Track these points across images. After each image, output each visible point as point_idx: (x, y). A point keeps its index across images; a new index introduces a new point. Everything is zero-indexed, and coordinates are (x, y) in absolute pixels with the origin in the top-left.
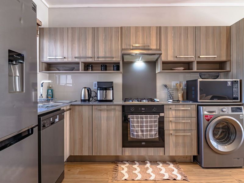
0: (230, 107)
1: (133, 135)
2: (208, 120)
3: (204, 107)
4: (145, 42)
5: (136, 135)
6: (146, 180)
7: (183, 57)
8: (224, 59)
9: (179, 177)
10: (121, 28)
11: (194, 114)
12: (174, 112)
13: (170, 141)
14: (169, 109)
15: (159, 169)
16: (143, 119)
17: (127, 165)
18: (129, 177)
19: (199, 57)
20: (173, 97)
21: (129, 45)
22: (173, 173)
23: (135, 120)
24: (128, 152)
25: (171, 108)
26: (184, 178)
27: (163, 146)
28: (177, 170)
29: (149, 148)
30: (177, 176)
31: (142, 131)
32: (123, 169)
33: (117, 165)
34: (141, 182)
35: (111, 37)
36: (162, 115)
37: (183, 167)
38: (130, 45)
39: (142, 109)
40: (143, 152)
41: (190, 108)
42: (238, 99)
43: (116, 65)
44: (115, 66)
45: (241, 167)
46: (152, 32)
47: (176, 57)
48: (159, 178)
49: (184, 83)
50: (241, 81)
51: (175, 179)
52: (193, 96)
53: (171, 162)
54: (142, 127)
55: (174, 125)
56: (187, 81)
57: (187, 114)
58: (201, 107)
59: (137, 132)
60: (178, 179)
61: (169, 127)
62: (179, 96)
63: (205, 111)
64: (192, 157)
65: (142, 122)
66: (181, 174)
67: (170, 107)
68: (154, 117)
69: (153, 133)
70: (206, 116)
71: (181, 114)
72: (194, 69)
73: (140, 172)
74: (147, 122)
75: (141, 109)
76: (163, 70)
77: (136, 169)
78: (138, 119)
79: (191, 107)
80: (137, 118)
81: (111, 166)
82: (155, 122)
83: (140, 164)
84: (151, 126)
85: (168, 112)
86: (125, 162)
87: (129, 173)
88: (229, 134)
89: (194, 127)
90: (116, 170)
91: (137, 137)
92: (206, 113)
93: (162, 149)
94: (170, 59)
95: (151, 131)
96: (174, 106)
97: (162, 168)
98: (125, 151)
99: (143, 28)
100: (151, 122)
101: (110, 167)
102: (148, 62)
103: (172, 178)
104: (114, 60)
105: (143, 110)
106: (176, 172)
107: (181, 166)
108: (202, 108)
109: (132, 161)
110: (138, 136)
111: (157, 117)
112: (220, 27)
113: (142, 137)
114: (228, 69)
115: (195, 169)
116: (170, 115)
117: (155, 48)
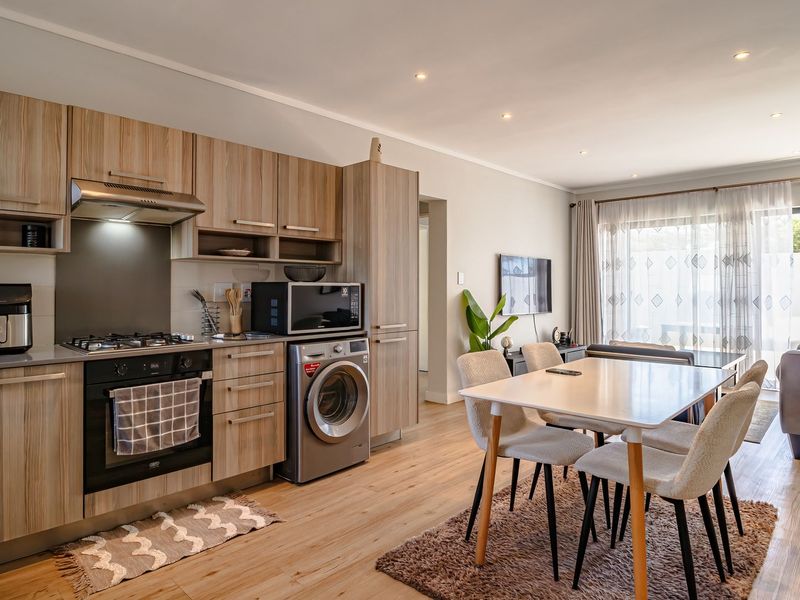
0: (348, 342)
1: (125, 446)
2: (310, 375)
3: (304, 347)
4: (150, 170)
5: (136, 444)
6: (185, 557)
7: (250, 225)
8: (330, 236)
9: (261, 522)
10: (70, 109)
11: (281, 365)
12: (236, 365)
13: (225, 441)
14: (224, 357)
15: (201, 522)
16: (157, 394)
17: (102, 542)
18: (130, 570)
19: (285, 227)
20: (218, 325)
21: (96, 171)
22: (241, 517)
23: (132, 400)
24: (105, 503)
25: (230, 356)
26: (273, 519)
27: (209, 459)
28: (247, 508)
29: (169, 475)
30: (255, 522)
31: (154, 430)
32: (96, 558)
33: (69, 556)
34: (171, 568)
35: (30, 133)
36: (206, 375)
37: (258, 497)
38: (99, 171)
39: (153, 366)
40: (151, 490)
41: (272, 352)
42: (357, 325)
43: (32, 226)
44: (29, 228)
45: (363, 463)
46: (170, 143)
47: (235, 222)
48: (214, 541)
49: (244, 287)
50: (363, 286)
51: (254, 529)
52: (274, 322)
53: (223, 496)
54: (153, 417)
55: (235, 396)
56: (253, 284)
57: (266, 367)
58: (297, 347)
59: (137, 436)
60: (258, 526)
61: (225, 405)
62: (233, 323)
63: (304, 355)
64: (272, 469)
65: (154, 404)
66: (259, 513)
67: (228, 352)
68: (189, 384)
69: (186, 428)
70: (308, 366)
71: (252, 367)
72: (271, 255)
73: (153, 547)
74: (168, 401)
75: (148, 366)
76: (200, 253)
77: (138, 545)
78: (142, 395)
79: (273, 348)
80: (139, 395)
81: (48, 567)
82: (190, 397)
83: (141, 528)
84: (180, 412)
85: (221, 366)
86: (91, 538)
87: (123, 560)
88: (344, 398)
89: (280, 395)
90: (73, 569)
91: (137, 450)
92: (306, 359)
93: (206, 466)
94: (220, 224)
95: (179, 423)
96: (236, 350)
97: (208, 516)
98: (93, 504)
99: (145, 126)
100: (179, 399)
101: (44, 568)
102: (145, 226)
103: (245, 528)
104: (41, 211)
105: (154, 370)
106: (246, 513)
107: (251, 497)
108: (300, 349)
109: (112, 529)
110: (141, 445)
111: (196, 382)
112: (325, 165)
113: (154, 445)
114: (337, 259)
115: (285, 492)
116: (225, 373)
117: (180, 191)
